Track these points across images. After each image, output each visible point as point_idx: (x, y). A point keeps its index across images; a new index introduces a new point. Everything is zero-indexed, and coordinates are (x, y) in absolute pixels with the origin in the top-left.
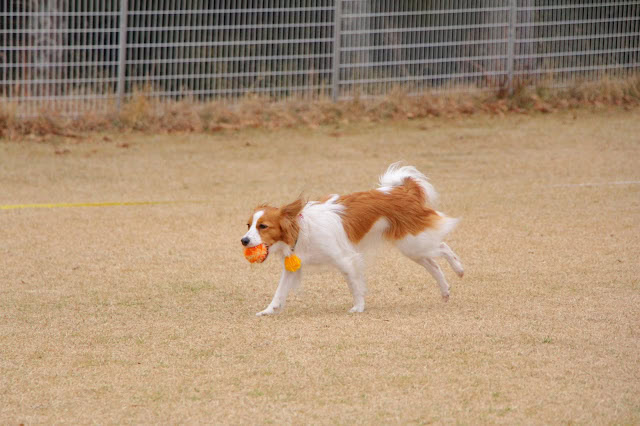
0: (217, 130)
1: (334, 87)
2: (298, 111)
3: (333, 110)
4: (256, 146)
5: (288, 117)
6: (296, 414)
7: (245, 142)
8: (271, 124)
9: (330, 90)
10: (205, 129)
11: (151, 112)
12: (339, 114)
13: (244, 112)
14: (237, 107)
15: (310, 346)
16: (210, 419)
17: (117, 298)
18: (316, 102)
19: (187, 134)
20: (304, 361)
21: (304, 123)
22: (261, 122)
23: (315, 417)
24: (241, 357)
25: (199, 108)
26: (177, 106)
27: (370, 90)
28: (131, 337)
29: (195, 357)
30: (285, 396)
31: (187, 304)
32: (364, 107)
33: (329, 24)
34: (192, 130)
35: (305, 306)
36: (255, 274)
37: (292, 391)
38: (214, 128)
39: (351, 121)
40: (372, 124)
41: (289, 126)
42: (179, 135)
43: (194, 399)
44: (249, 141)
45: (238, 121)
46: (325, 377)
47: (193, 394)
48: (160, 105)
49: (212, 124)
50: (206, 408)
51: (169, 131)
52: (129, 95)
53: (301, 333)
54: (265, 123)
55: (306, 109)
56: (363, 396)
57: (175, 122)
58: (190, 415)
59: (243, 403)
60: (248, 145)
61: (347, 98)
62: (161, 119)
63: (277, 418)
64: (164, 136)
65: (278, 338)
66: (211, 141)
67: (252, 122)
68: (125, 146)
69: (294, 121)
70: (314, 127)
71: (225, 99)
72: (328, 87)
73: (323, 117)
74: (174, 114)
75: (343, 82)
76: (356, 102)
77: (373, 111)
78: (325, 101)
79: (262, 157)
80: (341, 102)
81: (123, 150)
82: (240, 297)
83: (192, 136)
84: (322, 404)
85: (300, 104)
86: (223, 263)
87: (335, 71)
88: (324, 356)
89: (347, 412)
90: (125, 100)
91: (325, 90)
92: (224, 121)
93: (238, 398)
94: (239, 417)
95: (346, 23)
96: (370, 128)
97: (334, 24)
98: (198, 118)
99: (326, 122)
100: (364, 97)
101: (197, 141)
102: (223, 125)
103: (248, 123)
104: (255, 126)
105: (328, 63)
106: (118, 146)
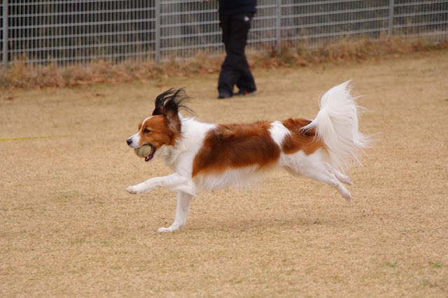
0: (76, 85)
1: (157, 52)
2: (132, 70)
3: (155, 69)
4: (104, 96)
5: (125, 75)
6: (146, 280)
7: (96, 93)
8: (113, 80)
9: (154, 55)
10: (67, 85)
11: (28, 74)
12: (161, 71)
13: (94, 72)
14: (88, 69)
15: (153, 233)
16: (86, 286)
17: (13, 205)
18: (144, 63)
19: (54, 89)
20: (149, 244)
21: (137, 79)
22: (106, 78)
23: (160, 281)
24: (105, 243)
25: (61, 71)
26: (46, 69)
27: (180, 54)
28: (25, 232)
29: (73, 244)
30: (138, 269)
31: (63, 207)
32: (178, 67)
33: (152, 9)
34: (58, 86)
35: (147, 205)
36: (110, 184)
37: (142, 264)
38: (74, 83)
39: (169, 76)
40: (185, 78)
41: (126, 81)
42: (49, 90)
43: (74, 272)
44: (99, 93)
45: (90, 79)
46: (166, 254)
47: (72, 268)
48: (34, 70)
49: (72, 81)
50: (84, 278)
51: (41, 87)
52: (11, 63)
53: (146, 224)
54: (109, 80)
55: (137, 69)
56: (192, 266)
57: (46, 80)
58: (72, 284)
59: (108, 274)
60: (98, 95)
61: (166, 60)
62: (35, 79)
63: (133, 283)
64: (38, 91)
65: (130, 228)
66: (72, 93)
67: (100, 79)
68: (10, 99)
69: (129, 78)
70: (144, 81)
71: (80, 64)
72: (152, 52)
73: (149, 74)
74: (44, 75)
75: (163, 49)
76: (173, 63)
77: (185, 69)
78: (150, 62)
79: (108, 104)
80: (162, 64)
81: (8, 102)
82: (100, 201)
83: (58, 91)
84: (164, 272)
85: (133, 66)
86: (87, 178)
87: (157, 41)
88: (163, 239)
89: (182, 277)
90: (9, 67)
91: (151, 55)
92: (81, 79)
93: (105, 271)
94: (107, 284)
95: (163, 8)
96: (184, 80)
97: (156, 8)
98: (61, 78)
99: (152, 77)
100: (178, 59)
101: (61, 93)
102: (79, 82)
103: (97, 80)
104: (102, 82)
105: (152, 36)
106: (5, 99)
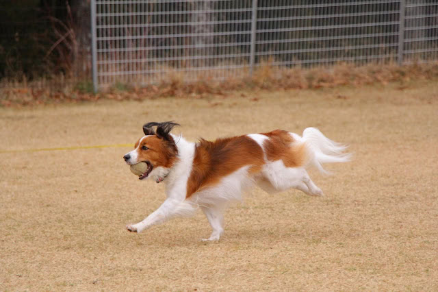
0: (318, 87)
1: (399, 55)
2: (374, 73)
3: (398, 71)
4: (345, 98)
5: (367, 77)
6: (380, 283)
7: (337, 95)
8: (355, 82)
9: (397, 58)
10: (310, 87)
11: (272, 76)
12: (403, 74)
13: (336, 75)
14: (331, 71)
15: (388, 236)
16: (321, 286)
17: (254, 203)
18: (387, 66)
19: (297, 90)
20: (384, 247)
21: (378, 81)
22: (348, 80)
23: (394, 285)
24: (341, 244)
25: (305, 73)
26: (290, 71)
27: (426, 57)
28: (264, 230)
29: (309, 244)
30: (372, 271)
31: (301, 208)
32: (420, 69)
33: (397, 12)
34: (300, 88)
35: (383, 208)
36: (347, 186)
37: (377, 267)
38: (316, 85)
39: (411, 79)
40: (426, 81)
41: (368, 83)
42: (292, 91)
43: (309, 272)
44: (340, 94)
45: (332, 81)
46: (400, 257)
47: (308, 268)
48: (278, 71)
49: (315, 83)
50: (318, 278)
51: (285, 89)
52: (258, 65)
53: (381, 227)
54: (351, 82)
55: (379, 71)
56: (427, 270)
57: (289, 82)
58: (308, 284)
59: (343, 276)
60: (339, 97)
61: (408, 63)
62: (279, 81)
63: (367, 285)
64: (281, 93)
65: (366, 230)
66: (314, 94)
67: (342, 81)
68: (255, 100)
69: (371, 80)
70: (385, 83)
71: (323, 67)
72: (395, 55)
73: (391, 76)
74: (289, 77)
75: (406, 52)
76: (415, 66)
77: (427, 72)
78: (393, 65)
79: (350, 105)
80: (405, 66)
81: (254, 103)
82: (337, 202)
83: (302, 93)
84: (398, 276)
85: (376, 68)
86: (325, 179)
87: (400, 44)
88: (398, 243)
89: (416, 282)
90: (255, 69)
91: (393, 58)
92: (322, 80)
93: (340, 272)
94: (341, 285)
95: (408, 11)
96: (426, 83)
97: (400, 12)
98: (305, 80)
99: (394, 80)
100: (421, 62)
101: (304, 93)
102: (322, 84)
103: (338, 82)
104: (344, 84)
105: (395, 39)
106: (251, 100)
